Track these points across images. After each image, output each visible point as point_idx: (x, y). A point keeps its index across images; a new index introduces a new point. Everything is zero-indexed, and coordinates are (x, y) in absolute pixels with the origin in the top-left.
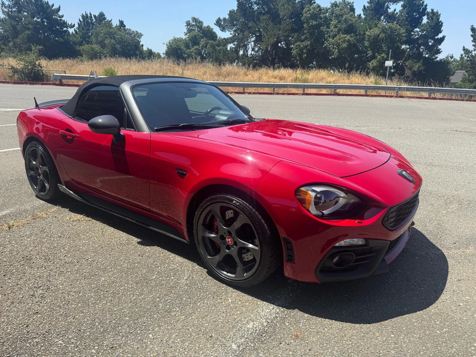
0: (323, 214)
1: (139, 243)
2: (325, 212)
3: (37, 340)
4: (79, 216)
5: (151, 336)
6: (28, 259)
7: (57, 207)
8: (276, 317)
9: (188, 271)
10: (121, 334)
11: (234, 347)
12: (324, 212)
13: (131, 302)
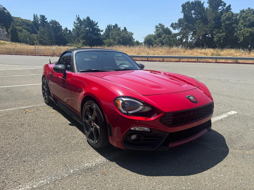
0: (128, 113)
1: (69, 124)
3: (2, 153)
4: (54, 111)
5: (42, 160)
6: (23, 124)
7: (49, 107)
8: (102, 163)
9: (80, 138)
10: (32, 157)
11: (72, 171)
13: (46, 146)
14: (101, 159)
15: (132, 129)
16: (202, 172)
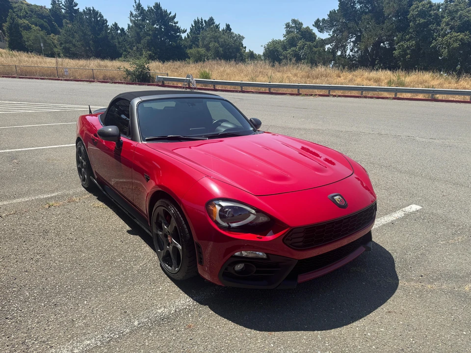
0: (230, 226)
1: (129, 232)
2: (234, 225)
3: (15, 289)
4: (101, 203)
5: (86, 302)
6: (46, 232)
7: (90, 194)
8: (186, 308)
9: (148, 259)
10: (67, 296)
11: (136, 323)
12: (230, 224)
13: (90, 275)
14: (184, 300)
15: (237, 254)
16: (351, 323)
